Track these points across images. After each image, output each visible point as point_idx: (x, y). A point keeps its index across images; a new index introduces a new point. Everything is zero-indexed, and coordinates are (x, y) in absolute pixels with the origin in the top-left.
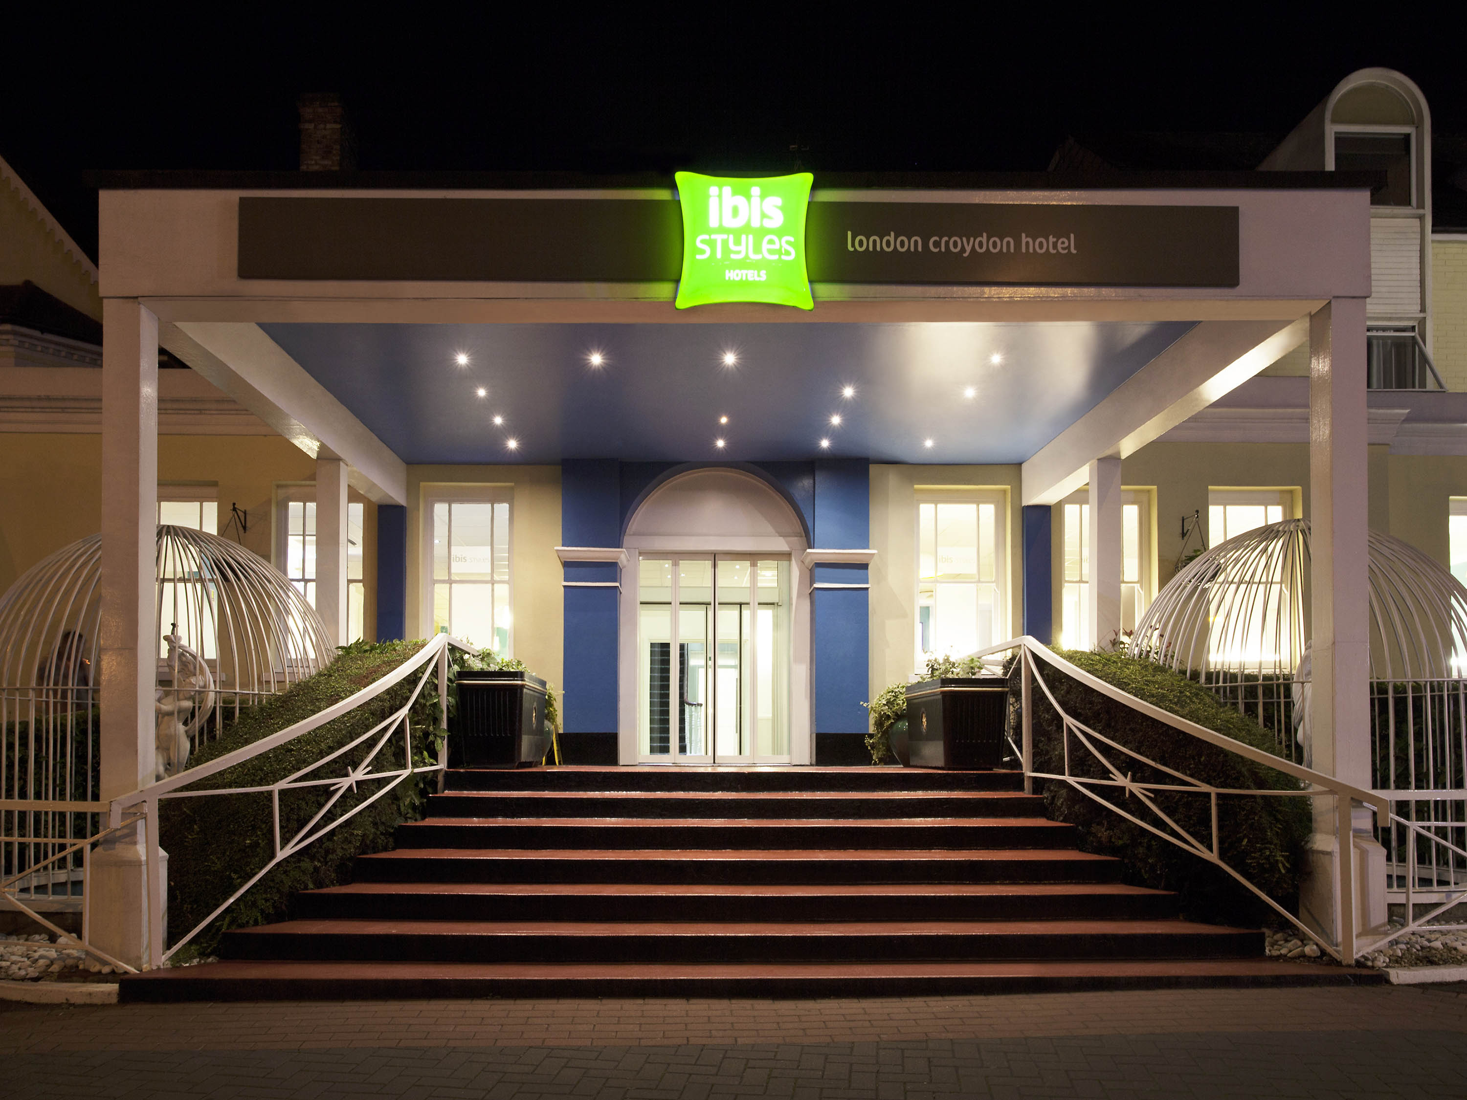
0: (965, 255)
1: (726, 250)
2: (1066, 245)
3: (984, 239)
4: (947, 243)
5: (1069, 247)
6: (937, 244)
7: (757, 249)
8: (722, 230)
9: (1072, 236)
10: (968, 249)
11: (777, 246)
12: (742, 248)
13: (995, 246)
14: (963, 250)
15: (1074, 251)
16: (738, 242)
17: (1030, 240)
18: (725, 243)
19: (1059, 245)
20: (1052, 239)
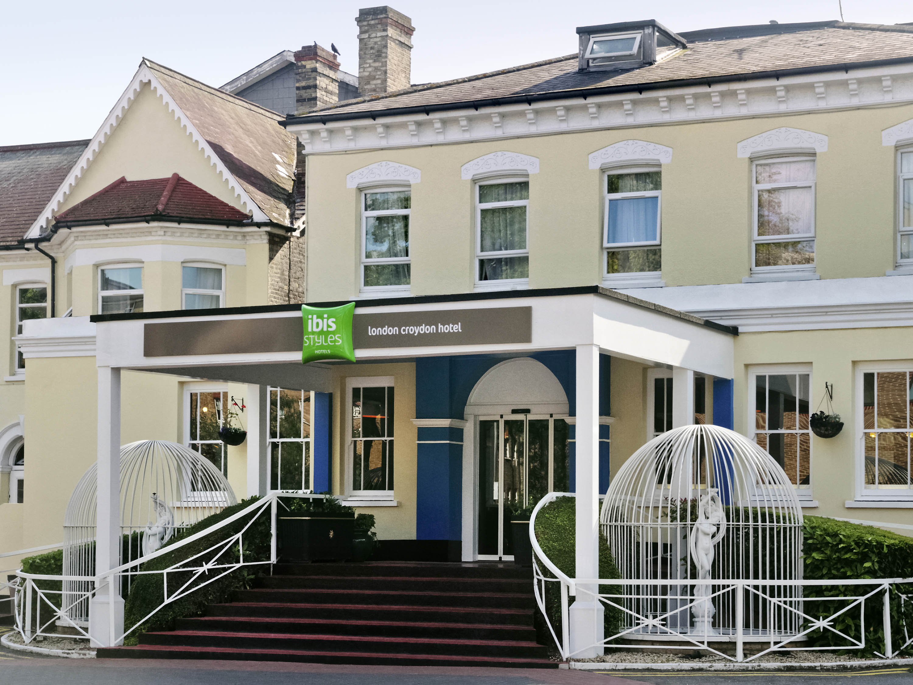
0: (416, 335)
1: (315, 342)
2: (457, 328)
3: (423, 327)
4: (408, 329)
5: (458, 329)
6: (404, 330)
7: (326, 341)
8: (313, 333)
9: (460, 323)
10: (417, 332)
11: (334, 339)
12: (321, 341)
13: (428, 330)
14: (415, 332)
15: (460, 331)
16: (319, 339)
17: (442, 326)
18: (314, 339)
19: (454, 328)
20: (451, 325)
